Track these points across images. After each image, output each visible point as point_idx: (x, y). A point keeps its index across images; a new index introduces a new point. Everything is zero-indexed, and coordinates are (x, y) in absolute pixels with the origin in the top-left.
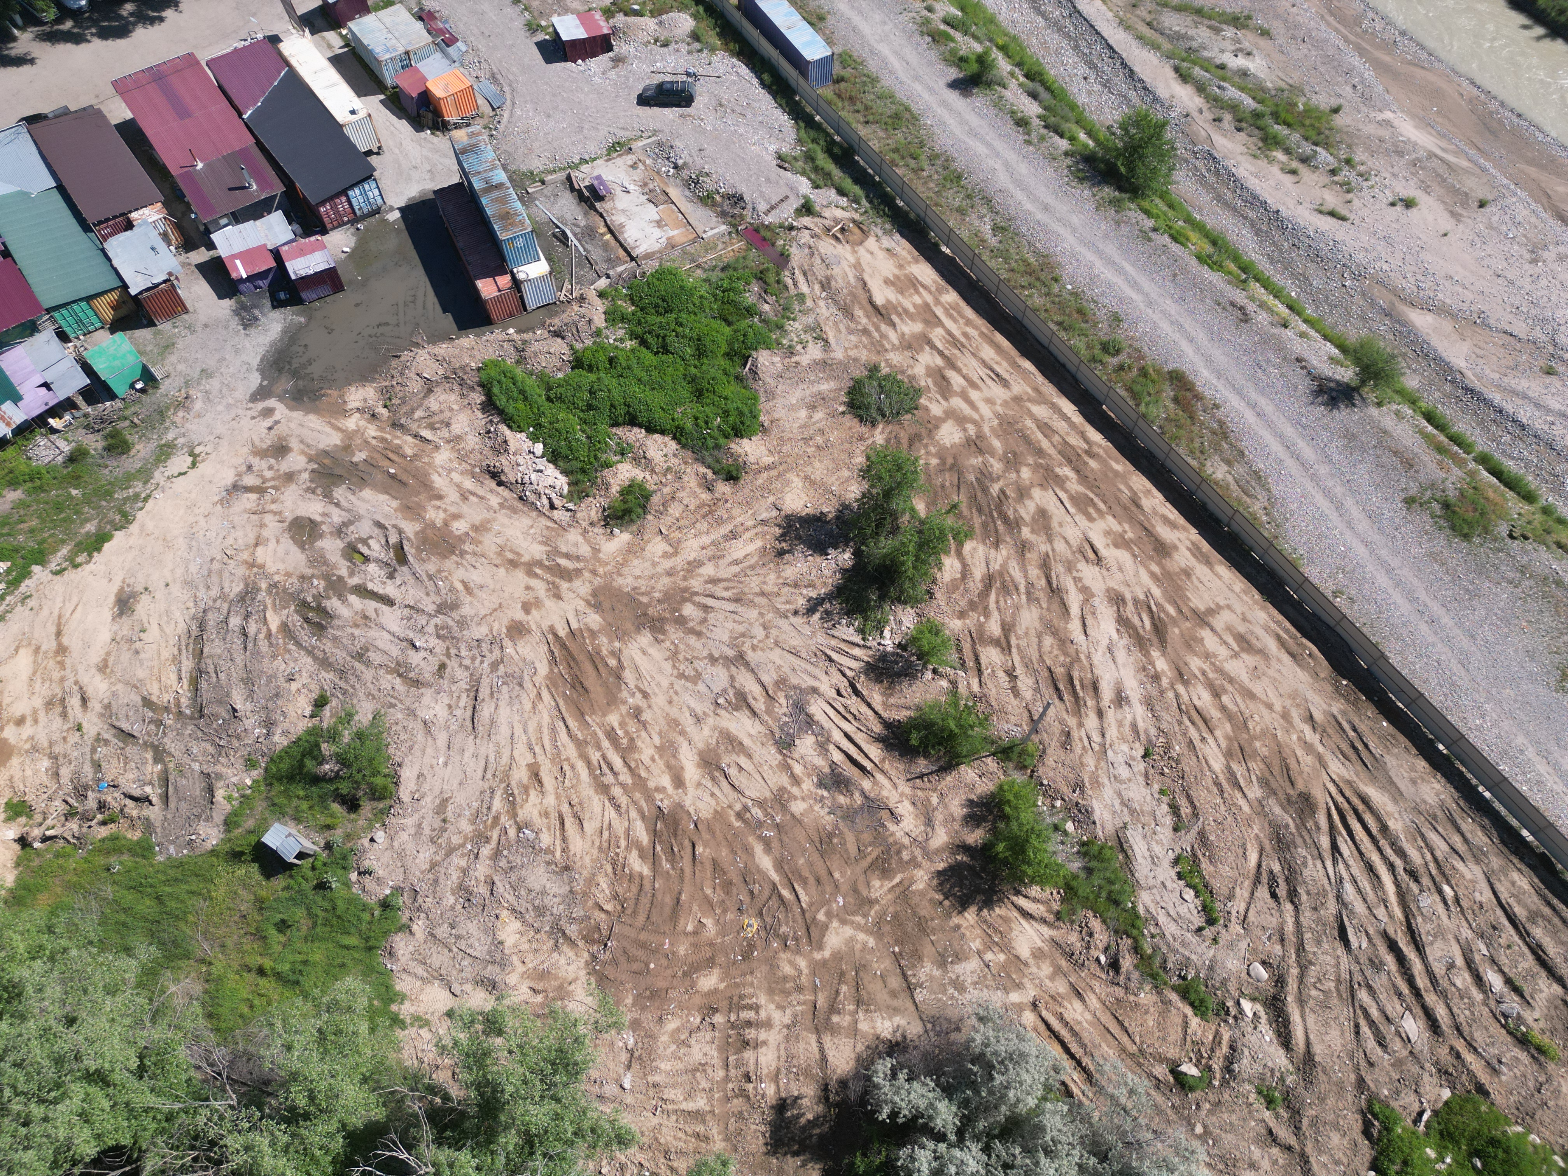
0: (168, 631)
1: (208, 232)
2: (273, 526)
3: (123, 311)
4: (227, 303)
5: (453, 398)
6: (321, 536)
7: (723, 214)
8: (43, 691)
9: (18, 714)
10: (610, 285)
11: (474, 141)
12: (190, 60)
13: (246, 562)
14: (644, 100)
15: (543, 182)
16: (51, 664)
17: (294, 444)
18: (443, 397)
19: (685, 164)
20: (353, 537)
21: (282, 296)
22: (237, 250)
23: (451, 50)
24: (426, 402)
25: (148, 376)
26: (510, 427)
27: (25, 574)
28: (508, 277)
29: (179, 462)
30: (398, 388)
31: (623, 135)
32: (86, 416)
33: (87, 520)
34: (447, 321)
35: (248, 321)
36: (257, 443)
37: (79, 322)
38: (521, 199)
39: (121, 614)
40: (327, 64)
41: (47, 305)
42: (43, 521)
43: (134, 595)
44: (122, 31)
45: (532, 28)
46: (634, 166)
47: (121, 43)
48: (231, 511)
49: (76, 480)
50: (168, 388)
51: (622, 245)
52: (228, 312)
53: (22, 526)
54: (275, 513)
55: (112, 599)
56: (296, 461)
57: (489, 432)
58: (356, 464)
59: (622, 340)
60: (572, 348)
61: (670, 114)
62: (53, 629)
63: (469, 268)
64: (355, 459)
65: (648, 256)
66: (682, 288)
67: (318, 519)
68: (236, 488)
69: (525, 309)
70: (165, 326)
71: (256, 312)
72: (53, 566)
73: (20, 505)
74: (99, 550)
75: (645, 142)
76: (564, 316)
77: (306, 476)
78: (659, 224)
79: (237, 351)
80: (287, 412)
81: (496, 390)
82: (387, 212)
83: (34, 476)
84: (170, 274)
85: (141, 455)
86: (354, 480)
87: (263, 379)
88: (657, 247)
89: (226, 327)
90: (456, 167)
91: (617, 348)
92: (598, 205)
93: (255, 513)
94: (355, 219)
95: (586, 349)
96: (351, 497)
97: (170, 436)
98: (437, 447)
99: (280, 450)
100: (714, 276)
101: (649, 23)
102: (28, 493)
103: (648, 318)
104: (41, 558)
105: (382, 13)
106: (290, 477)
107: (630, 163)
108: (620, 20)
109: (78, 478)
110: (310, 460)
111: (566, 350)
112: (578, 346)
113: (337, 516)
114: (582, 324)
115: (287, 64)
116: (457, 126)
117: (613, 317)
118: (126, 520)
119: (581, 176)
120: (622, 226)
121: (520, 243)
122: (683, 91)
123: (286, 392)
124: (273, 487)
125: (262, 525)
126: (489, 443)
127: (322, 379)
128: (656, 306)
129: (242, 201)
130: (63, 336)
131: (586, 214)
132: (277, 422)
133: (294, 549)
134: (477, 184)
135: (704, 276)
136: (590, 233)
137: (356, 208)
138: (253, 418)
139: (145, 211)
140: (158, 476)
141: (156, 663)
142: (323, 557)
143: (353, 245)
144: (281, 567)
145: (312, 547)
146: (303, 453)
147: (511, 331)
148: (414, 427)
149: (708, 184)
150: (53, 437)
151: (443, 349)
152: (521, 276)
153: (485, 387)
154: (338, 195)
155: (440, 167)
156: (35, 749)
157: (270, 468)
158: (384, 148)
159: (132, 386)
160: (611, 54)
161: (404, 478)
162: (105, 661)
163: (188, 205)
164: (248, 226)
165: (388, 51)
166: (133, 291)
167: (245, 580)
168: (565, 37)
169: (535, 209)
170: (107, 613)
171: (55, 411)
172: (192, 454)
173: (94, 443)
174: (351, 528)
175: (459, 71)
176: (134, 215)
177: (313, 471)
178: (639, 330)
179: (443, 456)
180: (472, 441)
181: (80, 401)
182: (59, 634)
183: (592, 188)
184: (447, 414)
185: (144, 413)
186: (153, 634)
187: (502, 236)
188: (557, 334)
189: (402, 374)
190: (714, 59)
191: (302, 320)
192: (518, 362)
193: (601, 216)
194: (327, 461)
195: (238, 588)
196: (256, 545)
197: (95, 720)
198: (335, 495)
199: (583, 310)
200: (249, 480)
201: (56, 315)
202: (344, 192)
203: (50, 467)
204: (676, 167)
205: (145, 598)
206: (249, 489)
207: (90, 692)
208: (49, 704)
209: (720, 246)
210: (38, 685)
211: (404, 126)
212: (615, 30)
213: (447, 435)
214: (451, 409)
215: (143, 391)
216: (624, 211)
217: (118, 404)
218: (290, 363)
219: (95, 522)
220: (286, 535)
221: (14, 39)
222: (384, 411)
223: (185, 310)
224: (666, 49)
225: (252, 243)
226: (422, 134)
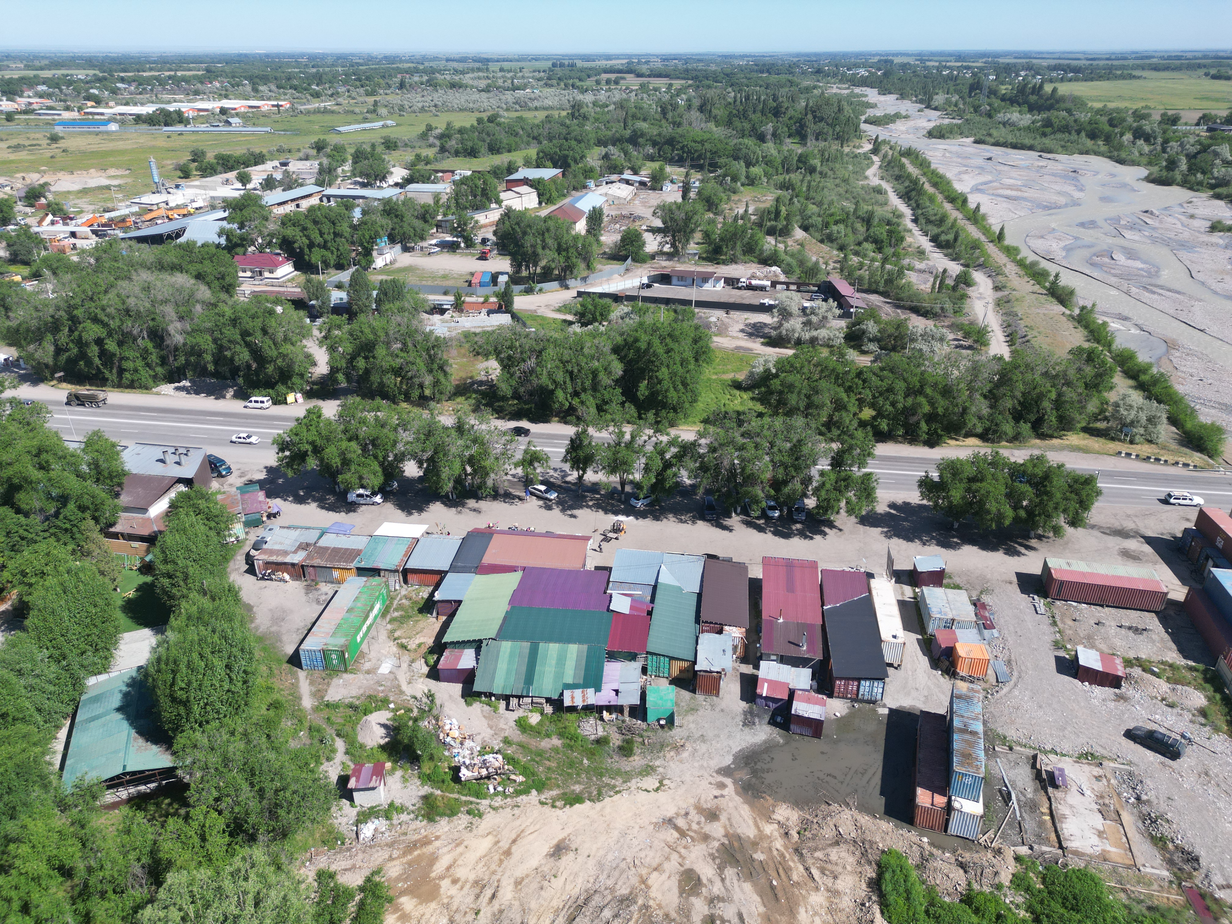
0: (567, 887)
1: (761, 658)
2: (673, 865)
3: (684, 676)
4: (744, 705)
5: (851, 860)
6: (698, 895)
7: (1170, 862)
8: (481, 872)
9: (458, 876)
10: (1030, 856)
11: (971, 694)
12: (813, 565)
13: (641, 876)
14: (1130, 735)
15: (1011, 749)
16: (496, 858)
17: (723, 818)
18: (844, 854)
19: (1148, 801)
20: (719, 912)
21: (779, 719)
22: (769, 678)
23: (986, 632)
24: (829, 850)
25: (671, 720)
26: (882, 913)
27: (526, 792)
28: (945, 800)
29: (651, 782)
30: (816, 826)
31: (1099, 751)
32: (623, 721)
33: (579, 783)
34: (880, 802)
35: (748, 721)
36: (702, 801)
37: (658, 668)
38: (986, 750)
39: (552, 855)
40: (895, 603)
41: (649, 649)
42: (558, 767)
43: (567, 848)
44: (787, 536)
45: (1057, 645)
46: (1098, 778)
47: (782, 541)
48: (657, 835)
49: (591, 754)
50: (676, 734)
51: (1056, 831)
52: (740, 710)
53: (547, 762)
54: (681, 856)
55: (555, 842)
56: (717, 830)
57: (863, 905)
58: (753, 860)
59: (1017, 906)
60: (969, 884)
61: (1151, 756)
62: (514, 836)
63: (918, 776)
64: (755, 856)
65: (1076, 853)
66: (1098, 898)
67: (705, 881)
68: (670, 822)
69: (946, 831)
70: (700, 697)
71: (757, 720)
72: (543, 798)
73: (555, 750)
74: (571, 805)
75: (1117, 765)
76: (976, 856)
77: (716, 844)
78: (1101, 834)
79: (730, 736)
80: (733, 793)
81: (888, 876)
82: (880, 706)
83: (574, 738)
84: (723, 670)
85: (634, 764)
86: (745, 870)
87: (733, 763)
88: (1089, 851)
89: (733, 718)
90: (947, 704)
91: (1010, 909)
92: (1050, 790)
93: (669, 847)
94: (856, 699)
95: (981, 893)
96: (735, 881)
97: (657, 763)
98: (817, 889)
99: (712, 815)
100: (1137, 909)
101: (1164, 687)
102: (564, 746)
103: (1052, 904)
104: (541, 787)
105: (949, 591)
106: (706, 838)
107: (1096, 774)
108: (1137, 672)
109: (593, 754)
110: (726, 835)
111: (964, 883)
112: (976, 886)
113: (717, 889)
114: (988, 871)
115: (870, 591)
116: (963, 679)
117: (1018, 882)
118: (598, 798)
119: (1046, 760)
120: (1064, 817)
121: (968, 781)
122: (1172, 746)
123: (741, 780)
124: (691, 837)
125: (668, 859)
126: (859, 914)
127: (769, 786)
128: (1065, 898)
129: (792, 652)
130: (644, 670)
131: (1036, 791)
132: (722, 796)
133: (676, 891)
134: (957, 723)
135: (1125, 901)
136: (1033, 807)
137: (861, 692)
138: (710, 783)
139: (734, 629)
140: (633, 783)
141: (545, 904)
142: (689, 911)
143: (844, 714)
144: (660, 897)
145: (687, 898)
146: (725, 827)
147: (925, 840)
148: (810, 861)
149: (1165, 829)
150: (599, 722)
151: (865, 820)
152: (956, 805)
153: (881, 868)
154: (853, 679)
155: (935, 697)
156: (447, 906)
157: (699, 823)
158: (903, 667)
159: (658, 720)
160: (1117, 690)
161: (780, 894)
162: (523, 879)
163: (760, 638)
164: (786, 668)
165: (940, 613)
166: (697, 668)
167: (633, 888)
168: (1081, 662)
169: (994, 763)
170: (546, 847)
171: (610, 709)
172: (661, 782)
173: (616, 740)
174: (721, 904)
175: (984, 646)
176: (726, 628)
177: (723, 844)
178: (1038, 908)
179: (817, 899)
180: (846, 903)
181: (626, 711)
182: (514, 841)
183: (1051, 775)
184: (840, 869)
185: (654, 739)
186: (557, 883)
187: (957, 768)
188: (963, 866)
189: (824, 818)
190: (1215, 737)
191: (781, 741)
192: (917, 866)
193: (1049, 799)
194: (736, 844)
195: (624, 891)
196: (655, 869)
197: (489, 915)
198: (726, 871)
199: (995, 861)
200: (681, 823)
201: (650, 657)
202: (859, 680)
203: (585, 739)
204: (1138, 798)
205: (571, 855)
206: (677, 828)
207: (499, 894)
208: (476, 883)
209: (1155, 887)
210: (481, 865)
211: (924, 661)
212: (1128, 677)
213: (830, 885)
214: (844, 867)
215: (662, 727)
216: (1071, 806)
217: (644, 725)
218: (756, 763)
219: (582, 787)
220: (677, 877)
221: (730, 517)
222: (796, 836)
223: (717, 695)
224: (1170, 709)
225: (782, 679)
226: (934, 672)
